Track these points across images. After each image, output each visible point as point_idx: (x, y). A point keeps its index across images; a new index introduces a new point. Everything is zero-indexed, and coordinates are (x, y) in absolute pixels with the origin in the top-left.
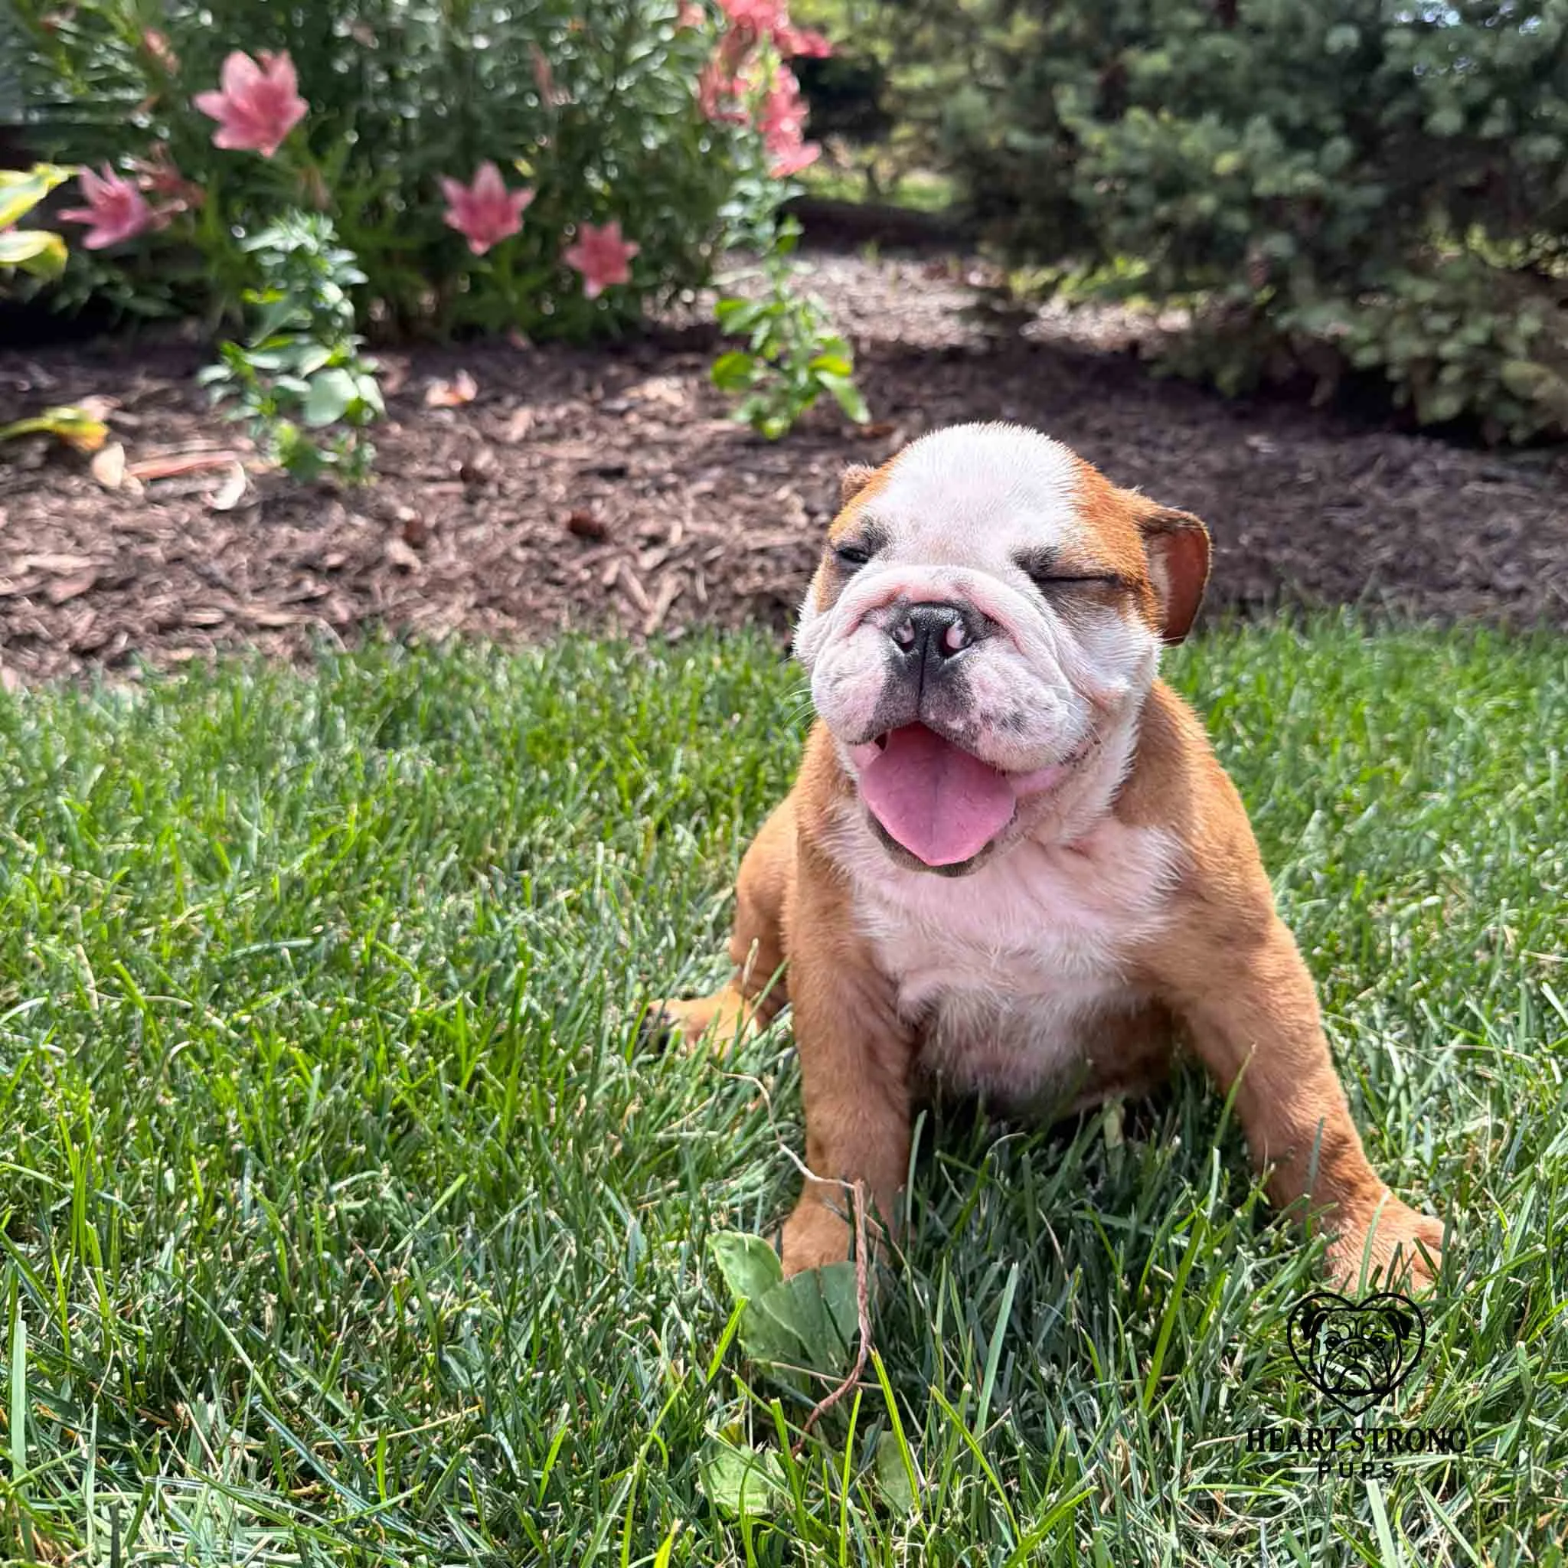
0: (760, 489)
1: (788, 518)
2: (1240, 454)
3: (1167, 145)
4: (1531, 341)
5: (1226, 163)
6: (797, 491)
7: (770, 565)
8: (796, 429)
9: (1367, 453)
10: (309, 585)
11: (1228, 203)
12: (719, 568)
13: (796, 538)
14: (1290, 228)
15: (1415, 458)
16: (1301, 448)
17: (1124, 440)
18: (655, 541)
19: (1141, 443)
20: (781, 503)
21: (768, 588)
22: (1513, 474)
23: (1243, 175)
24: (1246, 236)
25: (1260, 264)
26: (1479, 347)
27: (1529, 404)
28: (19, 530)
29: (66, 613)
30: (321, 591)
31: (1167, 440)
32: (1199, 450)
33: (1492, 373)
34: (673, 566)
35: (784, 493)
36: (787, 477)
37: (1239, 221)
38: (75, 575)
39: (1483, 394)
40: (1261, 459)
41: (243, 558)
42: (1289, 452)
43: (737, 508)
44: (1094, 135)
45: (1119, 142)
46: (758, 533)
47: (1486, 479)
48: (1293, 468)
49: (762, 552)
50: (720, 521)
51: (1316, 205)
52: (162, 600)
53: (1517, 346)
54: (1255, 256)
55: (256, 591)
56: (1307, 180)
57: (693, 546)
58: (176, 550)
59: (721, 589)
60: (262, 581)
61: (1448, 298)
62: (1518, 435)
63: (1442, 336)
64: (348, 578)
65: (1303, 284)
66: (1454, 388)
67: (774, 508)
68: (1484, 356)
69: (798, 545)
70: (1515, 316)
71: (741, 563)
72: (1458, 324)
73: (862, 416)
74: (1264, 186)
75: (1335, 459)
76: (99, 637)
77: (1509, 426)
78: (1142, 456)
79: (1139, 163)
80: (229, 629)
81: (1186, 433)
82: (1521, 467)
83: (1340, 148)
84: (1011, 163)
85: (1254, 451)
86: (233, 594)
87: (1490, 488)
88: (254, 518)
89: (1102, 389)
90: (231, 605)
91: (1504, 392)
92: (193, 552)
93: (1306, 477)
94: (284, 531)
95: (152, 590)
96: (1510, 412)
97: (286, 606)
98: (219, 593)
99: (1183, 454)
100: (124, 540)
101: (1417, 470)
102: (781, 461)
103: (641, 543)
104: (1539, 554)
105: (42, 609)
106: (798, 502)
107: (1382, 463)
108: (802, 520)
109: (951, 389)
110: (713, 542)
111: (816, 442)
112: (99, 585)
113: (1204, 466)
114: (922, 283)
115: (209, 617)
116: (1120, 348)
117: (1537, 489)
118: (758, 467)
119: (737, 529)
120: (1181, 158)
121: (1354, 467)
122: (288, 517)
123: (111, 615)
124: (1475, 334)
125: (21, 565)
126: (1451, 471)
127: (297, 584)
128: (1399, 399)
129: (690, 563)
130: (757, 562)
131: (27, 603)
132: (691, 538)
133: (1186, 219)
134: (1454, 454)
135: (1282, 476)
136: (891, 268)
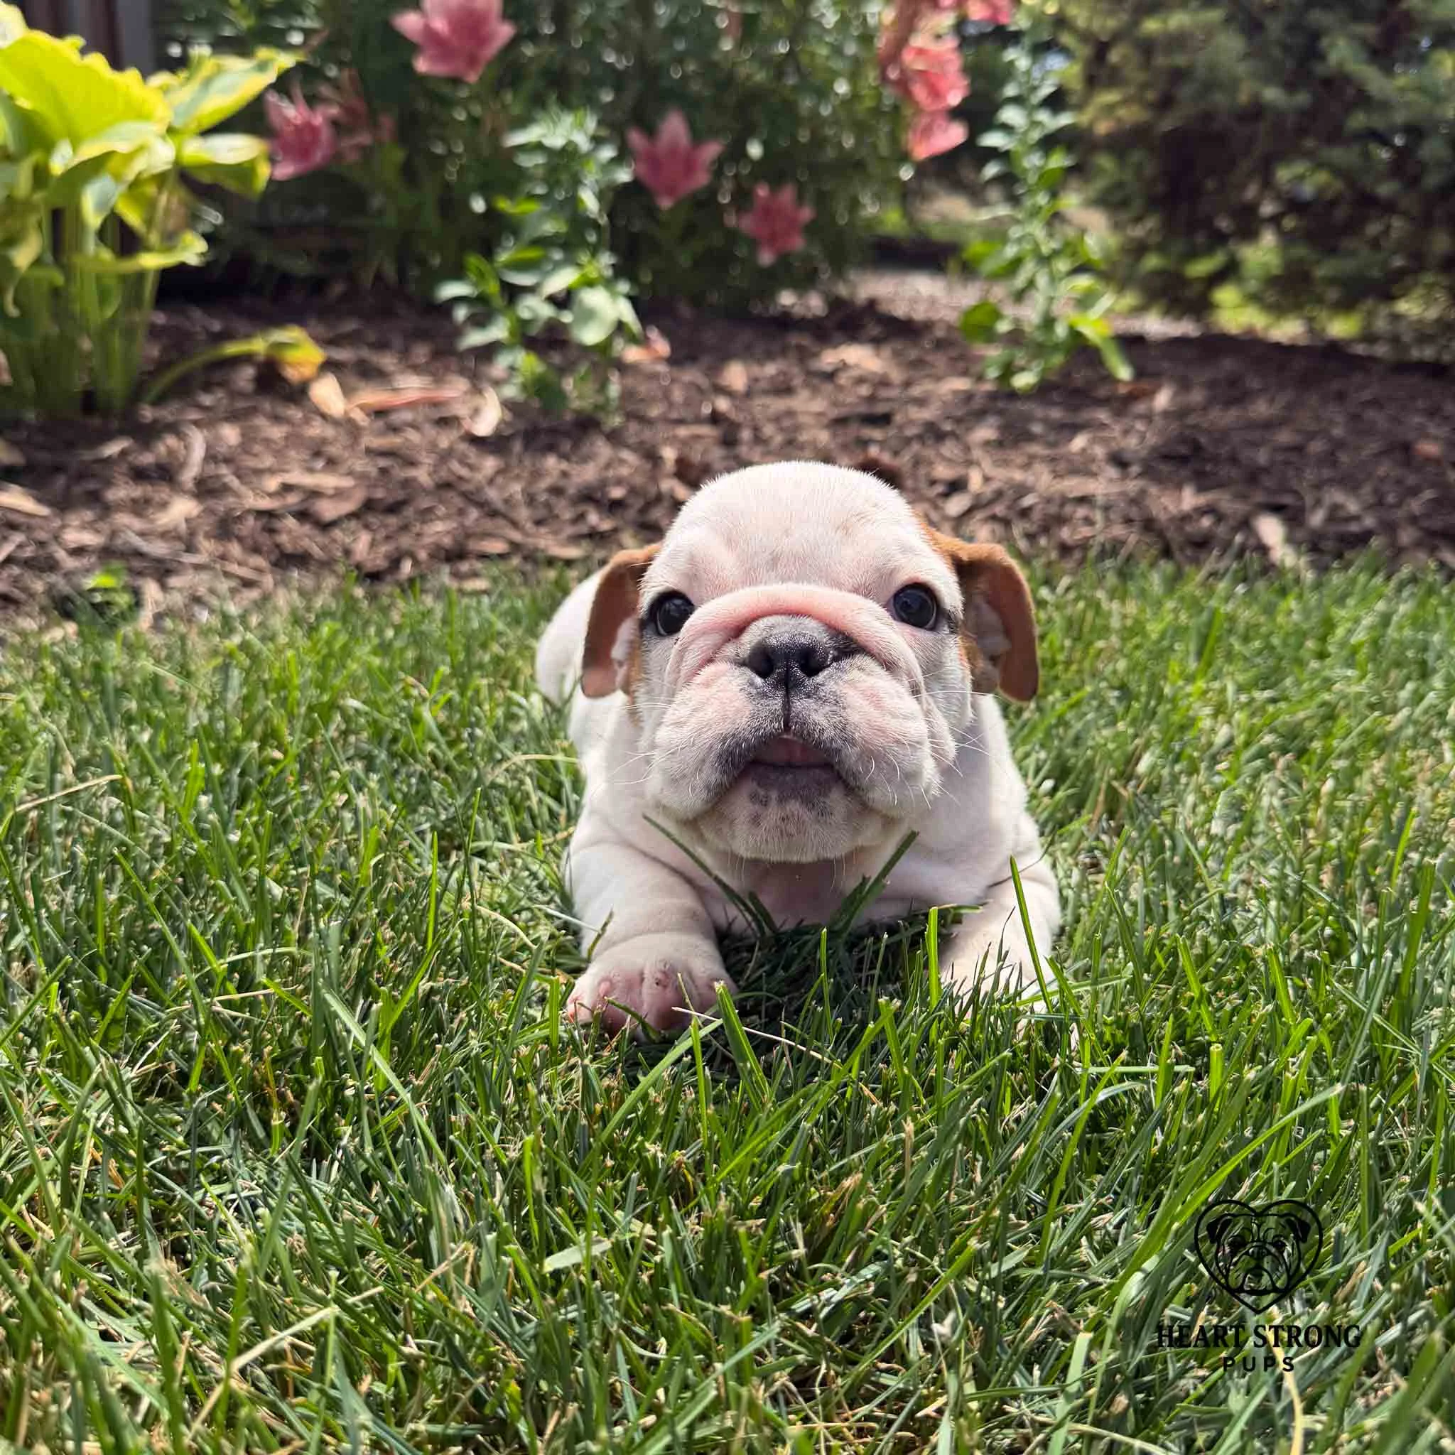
1: (1095, 468)
6: (1094, 441)
7: (1096, 515)
10: (593, 518)
12: (1036, 517)
13: (1116, 488)
18: (956, 486)
20: (1081, 453)
28: (257, 448)
29: (337, 533)
30: (606, 526)
34: (980, 515)
35: (1080, 443)
38: (339, 494)
41: (516, 488)
43: (1035, 456)
46: (1071, 481)
49: (1084, 500)
50: (1023, 468)
52: (439, 527)
55: (539, 523)
57: (999, 494)
58: (444, 474)
59: (1044, 539)
60: (542, 513)
64: (631, 514)
71: (1062, 512)
73: (1125, 372)
76: (380, 563)
80: (515, 561)
86: (515, 524)
88: (517, 446)
90: (516, 536)
92: (460, 478)
94: (552, 463)
95: (426, 515)
97: (576, 539)
98: (501, 522)
100: (383, 463)
103: (940, 489)
105: (307, 528)
106: (1101, 452)
110: (1022, 490)
112: (369, 506)
115: (497, 547)
119: (1045, 476)
122: (551, 448)
123: (388, 538)
125: (272, 484)
127: (581, 517)
129: (999, 509)
130: (1081, 512)
131: (291, 522)
132: (995, 485)
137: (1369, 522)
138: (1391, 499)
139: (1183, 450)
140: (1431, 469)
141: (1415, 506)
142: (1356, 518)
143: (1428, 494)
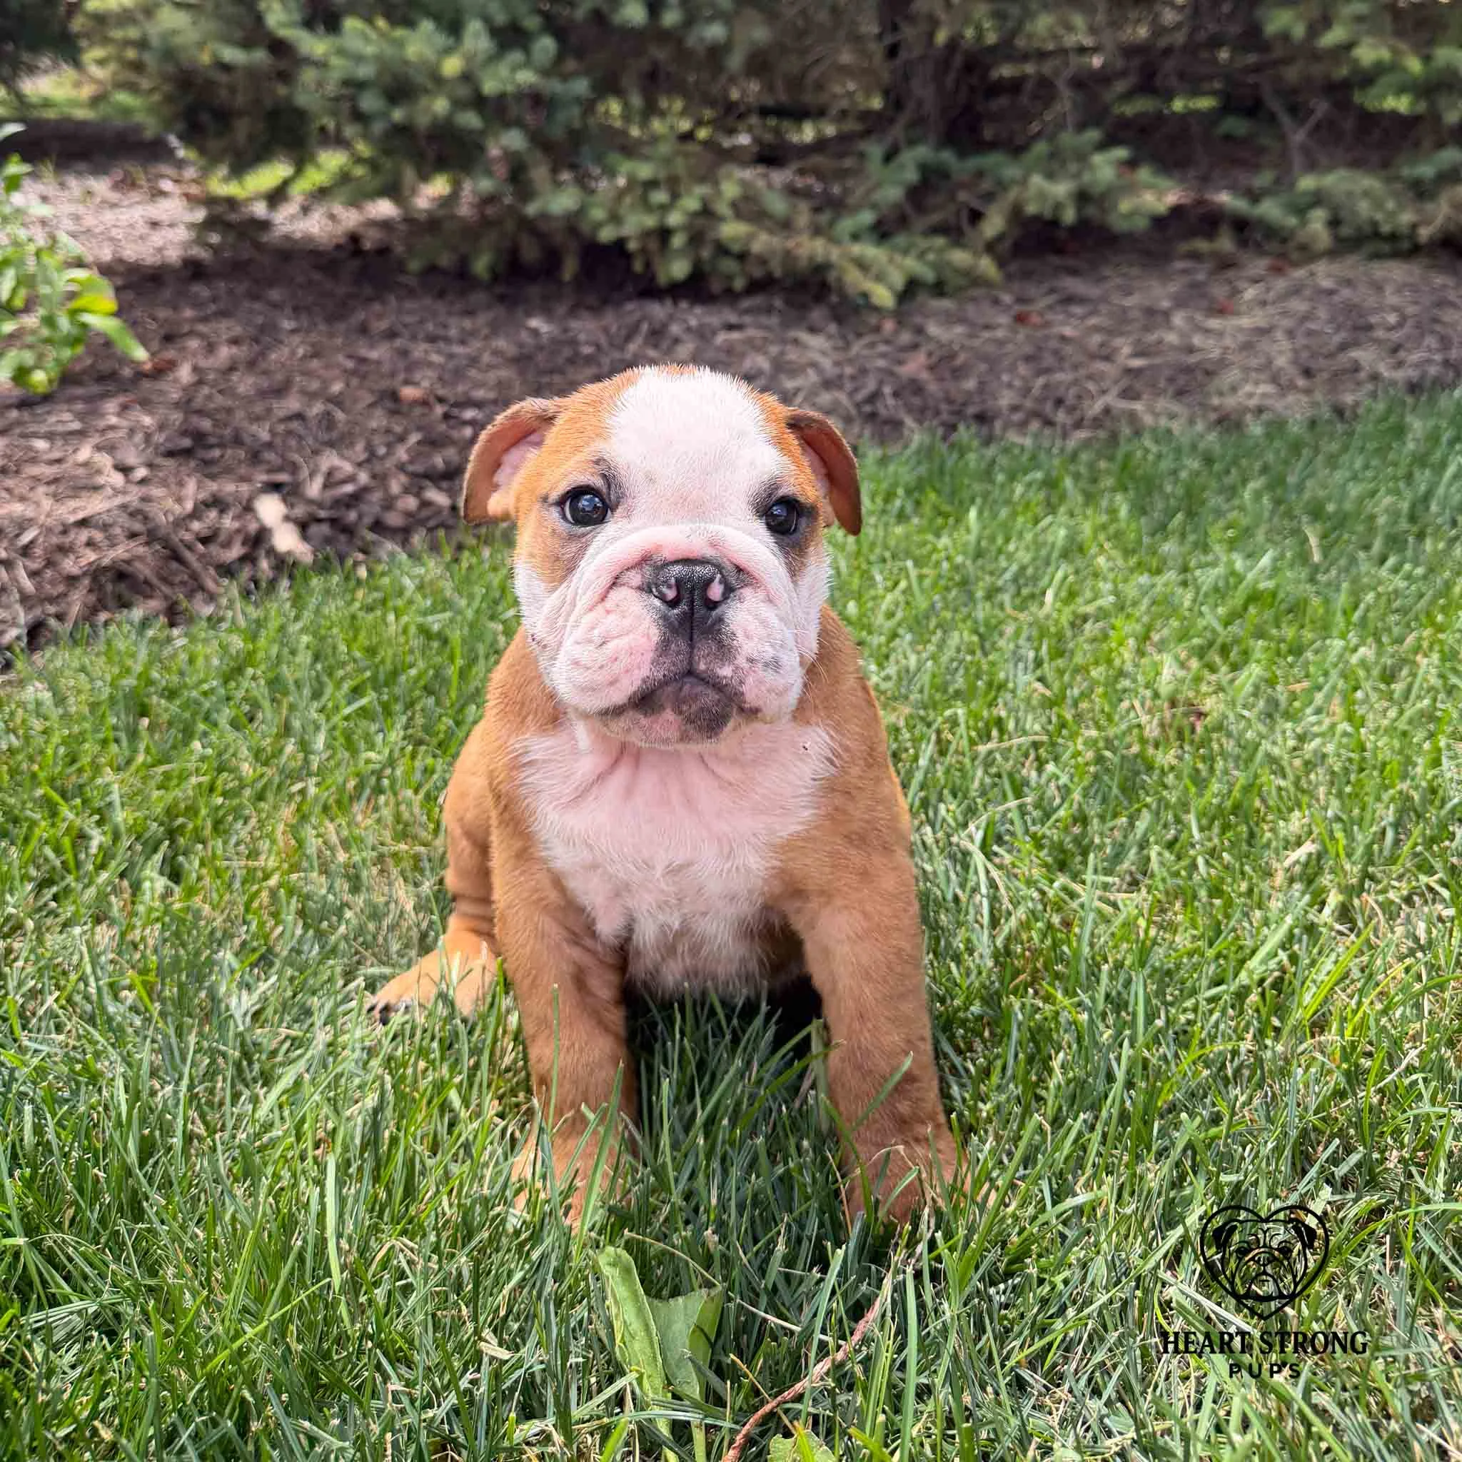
0: (56, 455)
1: (101, 480)
2: (524, 336)
3: (389, 51)
4: (734, 205)
5: (452, 66)
6: (98, 448)
7: (98, 536)
8: (67, 378)
9: (630, 320)
11: (458, 104)
12: (38, 551)
13: (119, 500)
14: (518, 123)
15: (671, 318)
16: (575, 324)
17: (414, 338)
19: (432, 339)
20: (86, 464)
21: (106, 562)
22: (747, 319)
23: (467, 77)
24: (483, 133)
25: (500, 159)
26: (696, 215)
27: (742, 257)
31: (453, 332)
32: (486, 338)
33: (711, 235)
35: (85, 453)
36: (82, 434)
37: (470, 120)
39: (706, 253)
40: (545, 340)
42: (566, 330)
43: (36, 479)
44: (314, 45)
45: (341, 52)
46: (72, 504)
47: (731, 327)
48: (574, 342)
49: (83, 523)
50: (22, 499)
51: (536, 99)
53: (723, 208)
54: (494, 152)
56: (526, 77)
59: (49, 573)
61: (662, 175)
62: (739, 284)
63: (664, 209)
65: (539, 173)
66: (681, 252)
67: (81, 471)
68: (700, 222)
69: (124, 507)
70: (716, 183)
71: (67, 540)
72: (675, 196)
73: (140, 354)
74: (490, 86)
75: (606, 330)
77: (730, 278)
78: (439, 352)
79: (365, 71)
81: (467, 323)
82: (747, 311)
83: (546, 46)
84: (223, 78)
85: (535, 333)
87: (735, 335)
89: (368, 290)
91: (722, 250)
93: (587, 350)
96: (729, 265)
99: (476, 344)
101: (675, 329)
102: (65, 419)
104: (790, 384)
106: (105, 460)
107: (645, 327)
108: (117, 479)
109: (213, 307)
110: (23, 524)
111: (95, 389)
113: (496, 353)
114: (114, 196)
116: (342, 241)
117: (767, 328)
118: (43, 429)
119: (47, 504)
120: (406, 63)
121: (623, 332)
124: (691, 203)
126: (701, 326)
128: (638, 266)
130: (84, 535)
133: (423, 121)
134: (698, 310)
135: (567, 352)
136: (75, 184)
137: (363, 478)
138: (382, 451)
139: (186, 442)
140: (418, 411)
141: (402, 454)
142: (351, 479)
143: (414, 438)
